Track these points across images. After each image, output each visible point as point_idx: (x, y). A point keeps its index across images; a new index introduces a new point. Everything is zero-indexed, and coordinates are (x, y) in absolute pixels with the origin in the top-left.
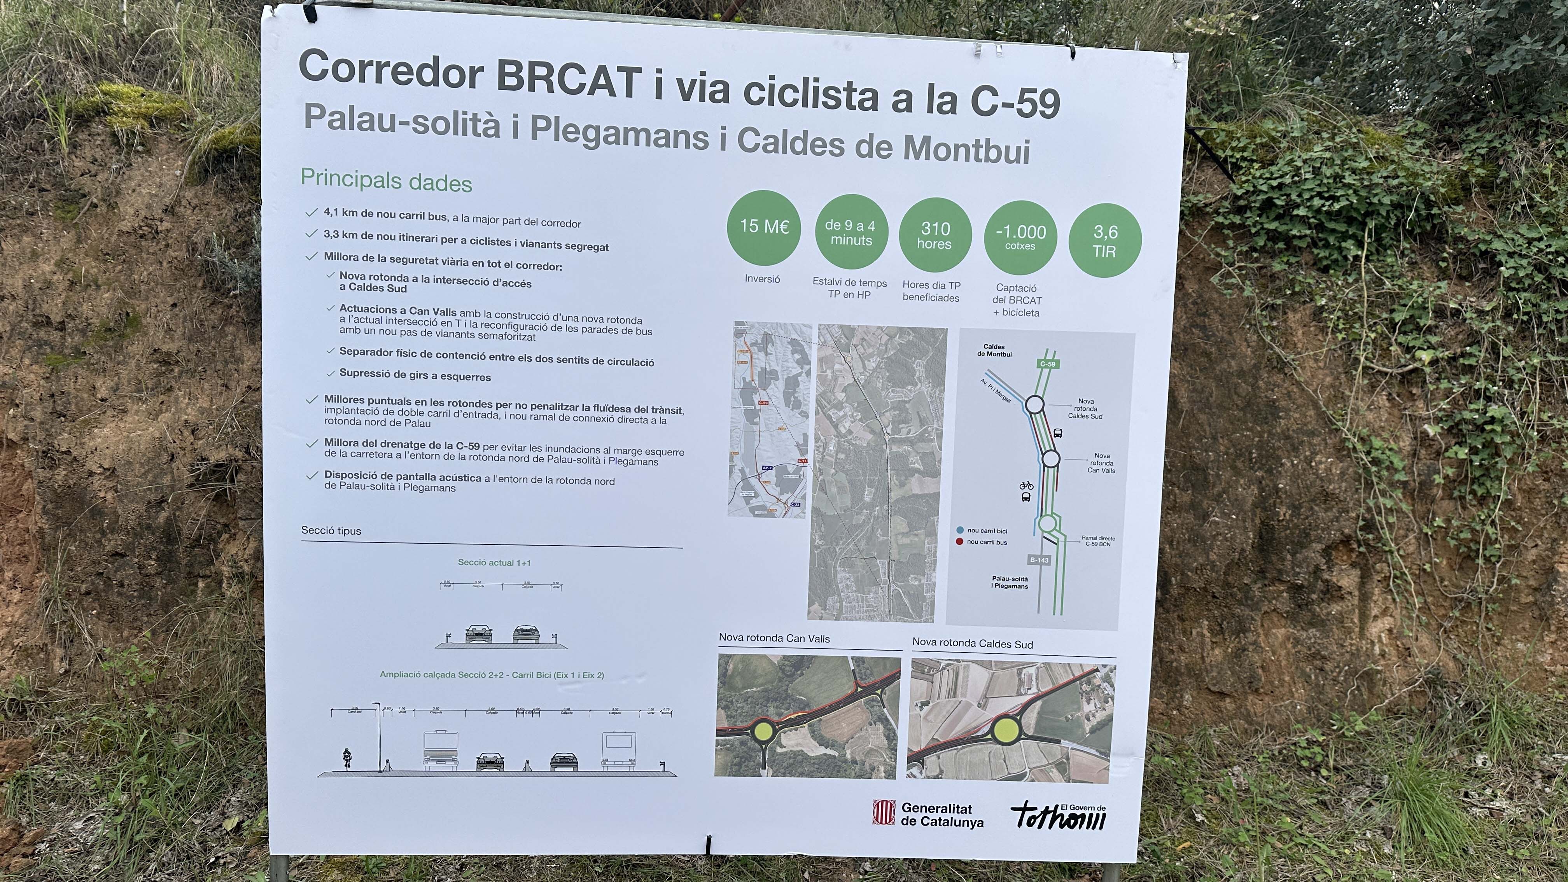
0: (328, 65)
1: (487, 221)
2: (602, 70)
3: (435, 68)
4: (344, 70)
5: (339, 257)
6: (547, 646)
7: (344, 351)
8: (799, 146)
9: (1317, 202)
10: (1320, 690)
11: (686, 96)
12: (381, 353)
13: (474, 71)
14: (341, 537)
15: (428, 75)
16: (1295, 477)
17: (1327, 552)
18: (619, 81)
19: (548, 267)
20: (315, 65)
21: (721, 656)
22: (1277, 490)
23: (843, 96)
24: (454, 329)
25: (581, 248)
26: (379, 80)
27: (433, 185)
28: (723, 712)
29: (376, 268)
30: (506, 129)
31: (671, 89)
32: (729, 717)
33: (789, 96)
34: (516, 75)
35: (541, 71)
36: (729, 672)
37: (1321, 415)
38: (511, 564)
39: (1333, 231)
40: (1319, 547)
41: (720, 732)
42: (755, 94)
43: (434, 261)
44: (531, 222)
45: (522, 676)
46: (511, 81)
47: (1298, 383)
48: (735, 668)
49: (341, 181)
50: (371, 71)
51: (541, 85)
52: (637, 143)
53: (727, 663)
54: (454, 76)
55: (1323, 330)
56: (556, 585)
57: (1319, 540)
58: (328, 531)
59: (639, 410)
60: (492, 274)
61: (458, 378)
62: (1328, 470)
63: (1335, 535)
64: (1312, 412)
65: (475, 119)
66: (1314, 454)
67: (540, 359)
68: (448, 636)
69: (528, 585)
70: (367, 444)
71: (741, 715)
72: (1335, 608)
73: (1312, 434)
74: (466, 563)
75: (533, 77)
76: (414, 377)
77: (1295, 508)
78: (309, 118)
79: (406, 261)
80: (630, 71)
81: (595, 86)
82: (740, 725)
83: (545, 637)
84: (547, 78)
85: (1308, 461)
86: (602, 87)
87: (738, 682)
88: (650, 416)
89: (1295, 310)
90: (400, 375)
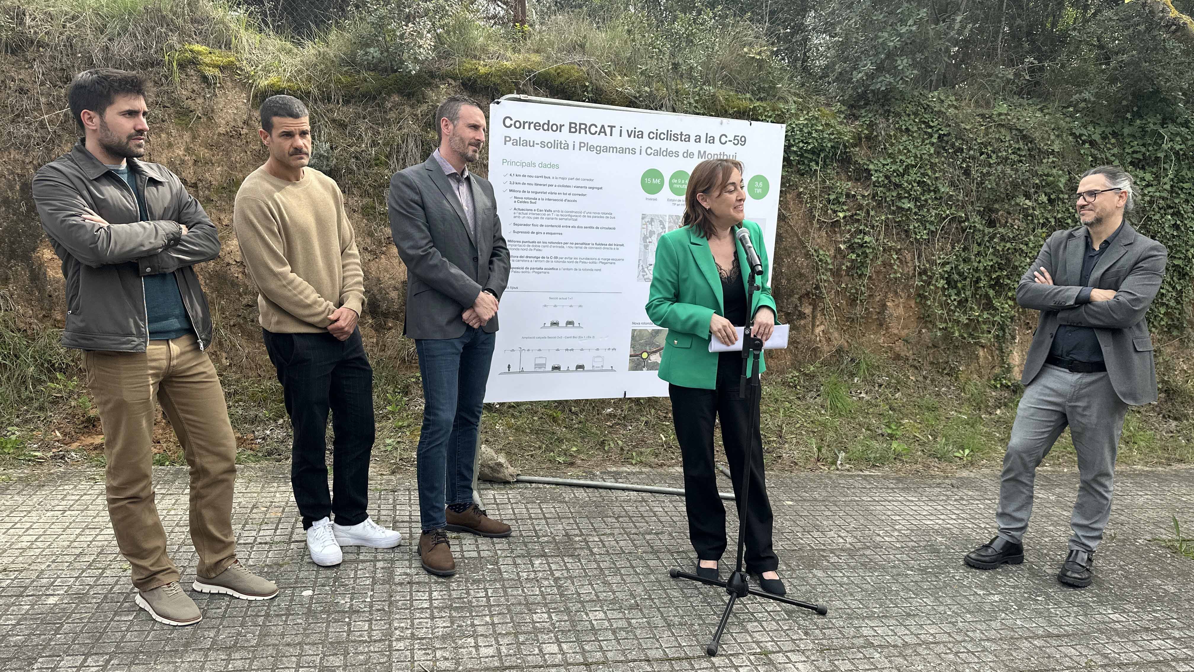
0: (513, 122)
1: (563, 179)
2: (603, 126)
3: (548, 125)
4: (518, 125)
5: (514, 191)
6: (577, 327)
7: (515, 224)
8: (665, 153)
9: (801, 145)
10: (796, 356)
11: (629, 136)
12: (527, 225)
13: (561, 126)
15: (546, 127)
16: (789, 267)
17: (800, 299)
18: (608, 130)
19: (582, 195)
20: (508, 123)
21: (633, 330)
22: (782, 272)
23: (679, 137)
24: (551, 216)
25: (593, 188)
26: (529, 128)
27: (546, 166)
28: (632, 349)
29: (527, 195)
30: (571, 147)
31: (624, 133)
32: (634, 351)
33: (662, 136)
34: (575, 128)
35: (583, 127)
36: (635, 336)
37: (799, 240)
38: (566, 299)
39: (807, 157)
40: (797, 296)
41: (631, 356)
42: (652, 135)
43: (545, 193)
44: (577, 179)
45: (568, 338)
46: (573, 130)
47: (791, 226)
48: (636, 334)
49: (516, 164)
50: (527, 125)
51: (583, 131)
52: (613, 152)
53: (634, 332)
54: (554, 128)
55: (801, 202)
56: (580, 306)
57: (797, 293)
59: (610, 245)
60: (564, 197)
61: (551, 234)
62: (802, 264)
63: (804, 291)
64: (796, 239)
65: (561, 143)
66: (796, 257)
67: (578, 227)
68: (545, 324)
69: (571, 306)
70: (521, 257)
71: (638, 350)
72: (802, 322)
73: (796, 248)
74: (552, 299)
75: (580, 129)
76: (537, 233)
77: (789, 280)
78: (506, 141)
79: (536, 193)
80: (612, 127)
81: (600, 132)
82: (637, 353)
83: (576, 324)
84: (585, 129)
85: (794, 260)
86: (602, 132)
87: (638, 339)
88: (613, 247)
89: (790, 193)
90: (533, 233)
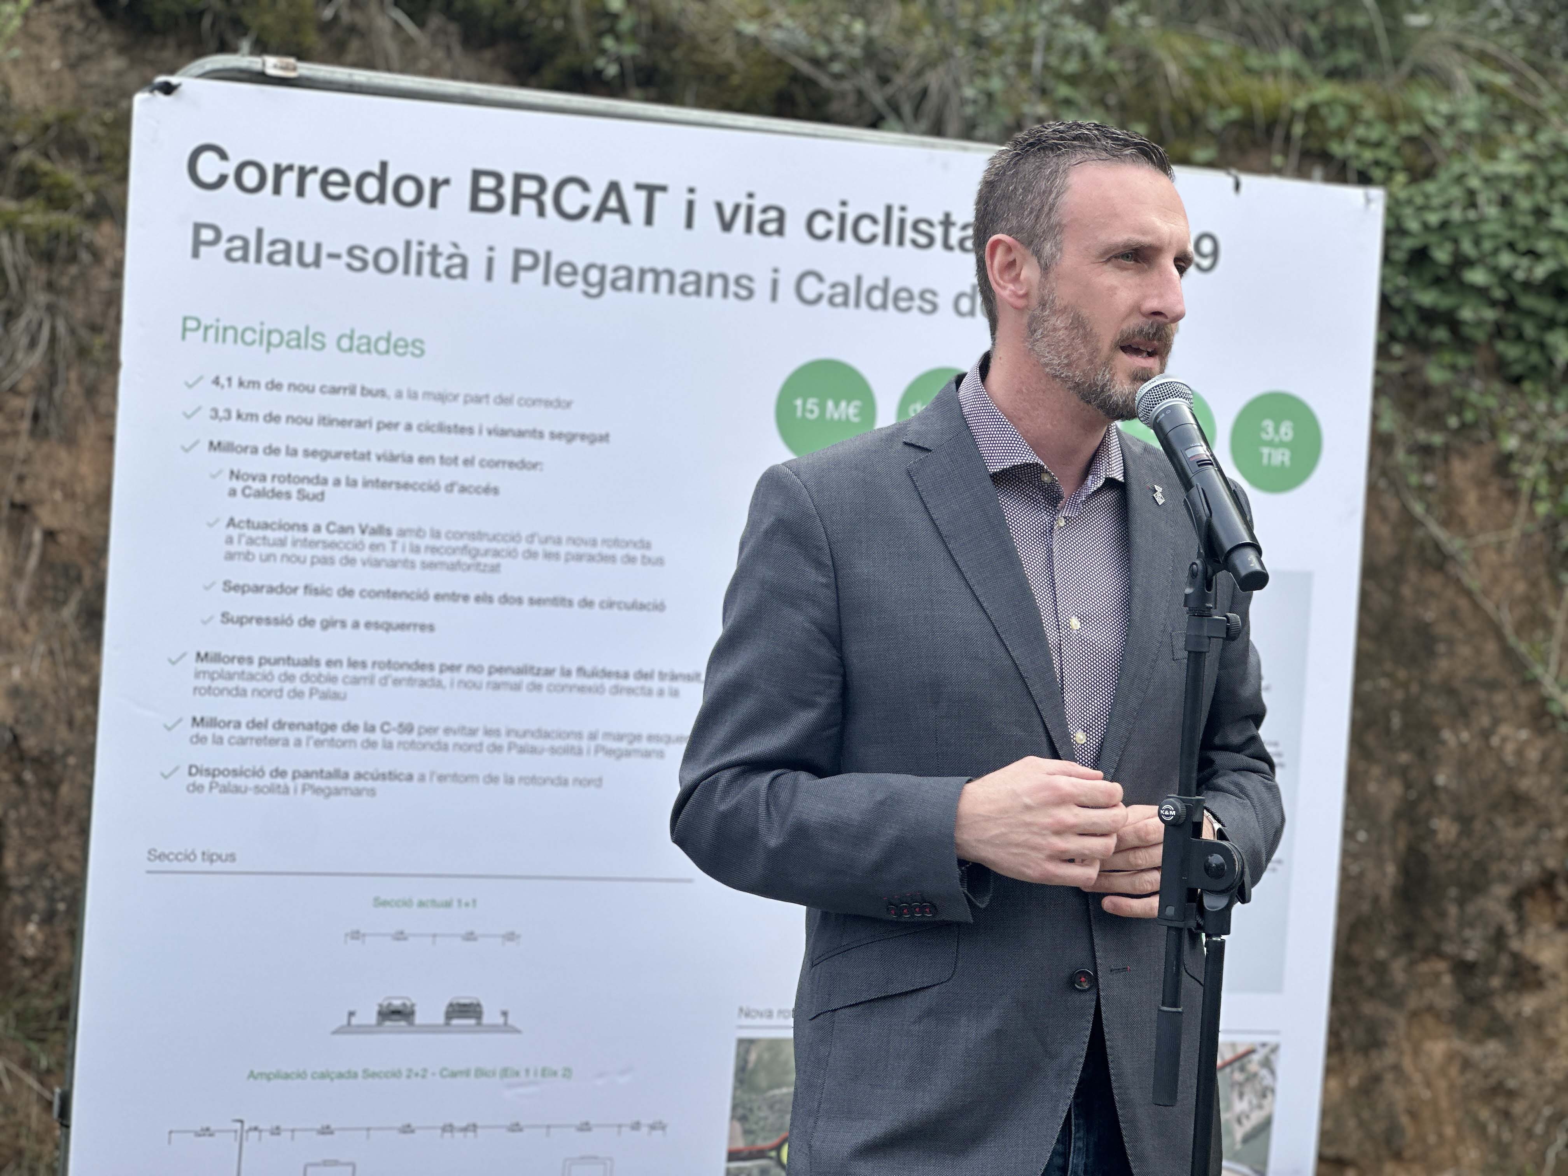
0: (229, 168)
1: (441, 398)
2: (614, 187)
3: (382, 179)
4: (251, 177)
5: (230, 447)
6: (494, 1029)
7: (228, 587)
8: (877, 297)
10: (1503, 1151)
11: (727, 226)
12: (283, 589)
13: (436, 185)
14: (207, 866)
15: (371, 188)
16: (1463, 766)
17: (1516, 902)
18: (636, 202)
19: (523, 465)
20: (209, 167)
21: (741, 1042)
22: (1433, 788)
23: (938, 232)
24: (388, 555)
25: (571, 438)
26: (301, 192)
27: (370, 346)
28: (738, 1126)
29: (283, 464)
30: (477, 267)
31: (706, 216)
32: (747, 1132)
33: (866, 228)
34: (495, 191)
35: (530, 187)
36: (751, 1065)
37: (1508, 653)
38: (448, 904)
40: (1502, 891)
41: (733, 1156)
42: (821, 224)
43: (365, 456)
44: (504, 400)
45: (454, 1075)
46: (488, 200)
47: (1468, 593)
48: (759, 1059)
49: (240, 337)
50: (290, 180)
51: (528, 206)
52: (656, 289)
53: (747, 1052)
54: (408, 191)
55: (1512, 494)
56: (511, 937)
57: (1504, 878)
58: (187, 857)
59: (642, 675)
60: (445, 475)
61: (388, 627)
62: (1520, 753)
63: (1529, 870)
64: (1491, 647)
65: (435, 253)
66: (1496, 722)
67: (505, 599)
68: (351, 1014)
69: (470, 937)
70: (255, 724)
71: (763, 1129)
72: (1529, 1004)
73: (1492, 686)
74: (385, 903)
75: (518, 195)
76: (328, 624)
77: (1465, 821)
78: (197, 243)
79: (326, 455)
80: (651, 190)
81: (603, 208)
82: (761, 1144)
83: (491, 1016)
84: (537, 197)
85: (1486, 734)
86: (612, 211)
87: (762, 1080)
88: (655, 684)
89: (1464, 456)
90: (307, 622)
